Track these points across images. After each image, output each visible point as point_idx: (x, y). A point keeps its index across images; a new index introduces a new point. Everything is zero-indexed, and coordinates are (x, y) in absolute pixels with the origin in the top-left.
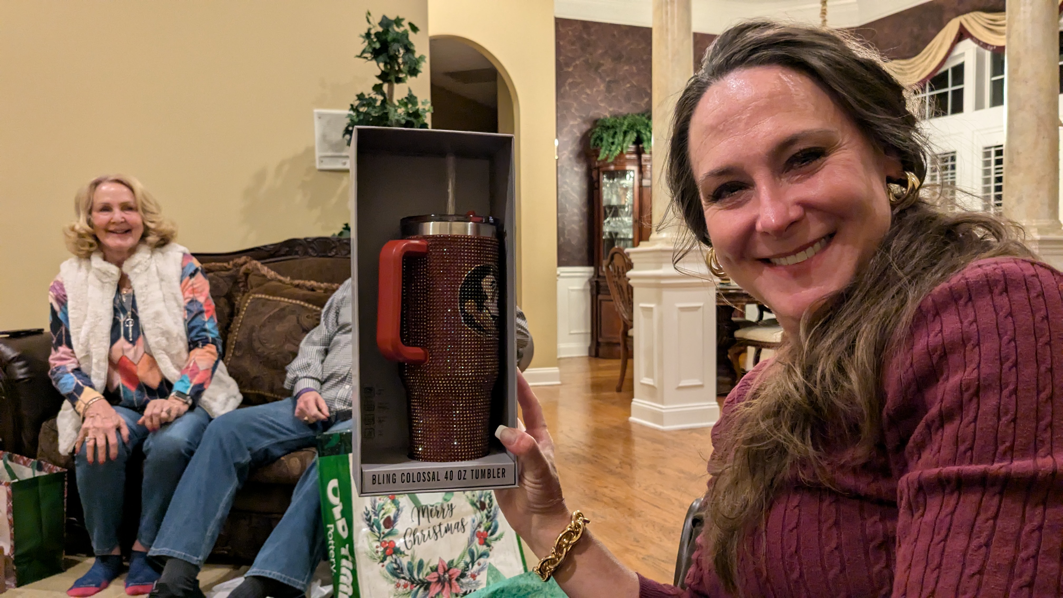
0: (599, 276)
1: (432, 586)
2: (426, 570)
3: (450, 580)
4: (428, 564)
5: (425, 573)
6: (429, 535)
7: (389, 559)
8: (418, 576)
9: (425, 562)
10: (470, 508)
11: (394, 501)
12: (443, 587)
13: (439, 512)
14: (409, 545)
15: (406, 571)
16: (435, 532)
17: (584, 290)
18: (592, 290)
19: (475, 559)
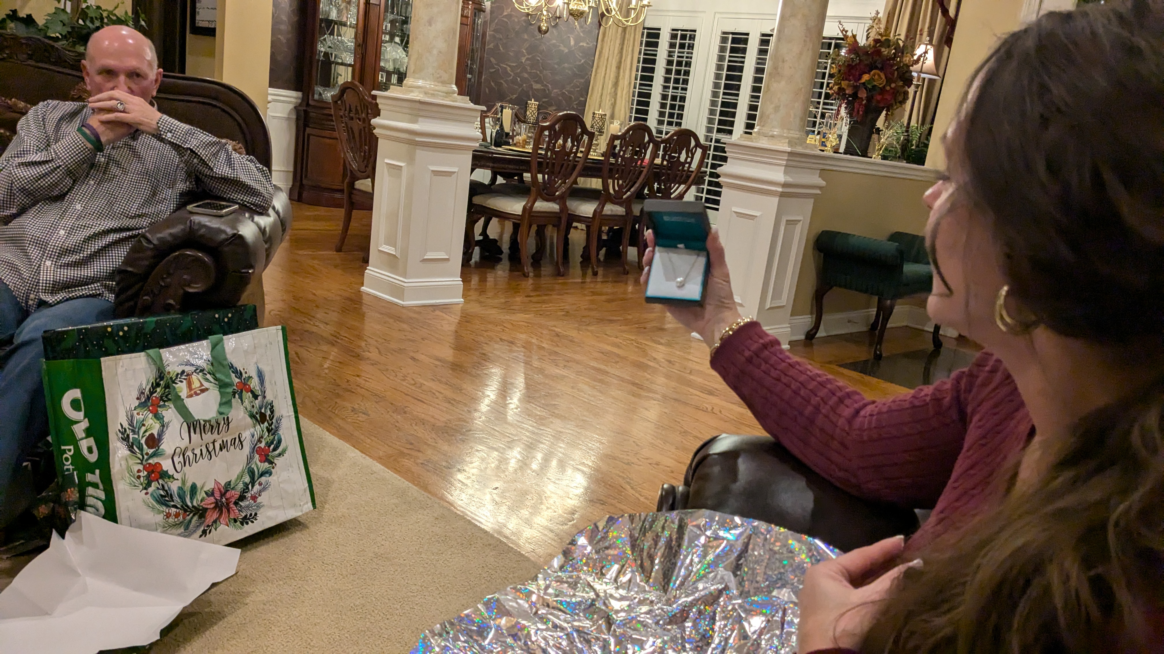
0: (308, 105)
1: (208, 513)
2: (201, 495)
3: (228, 504)
4: (202, 488)
5: (200, 499)
6: (201, 454)
7: (154, 485)
8: (192, 502)
9: (198, 485)
10: (249, 420)
11: (157, 417)
12: (221, 513)
13: (212, 426)
14: (178, 467)
15: (176, 498)
16: (208, 450)
19: (256, 479)
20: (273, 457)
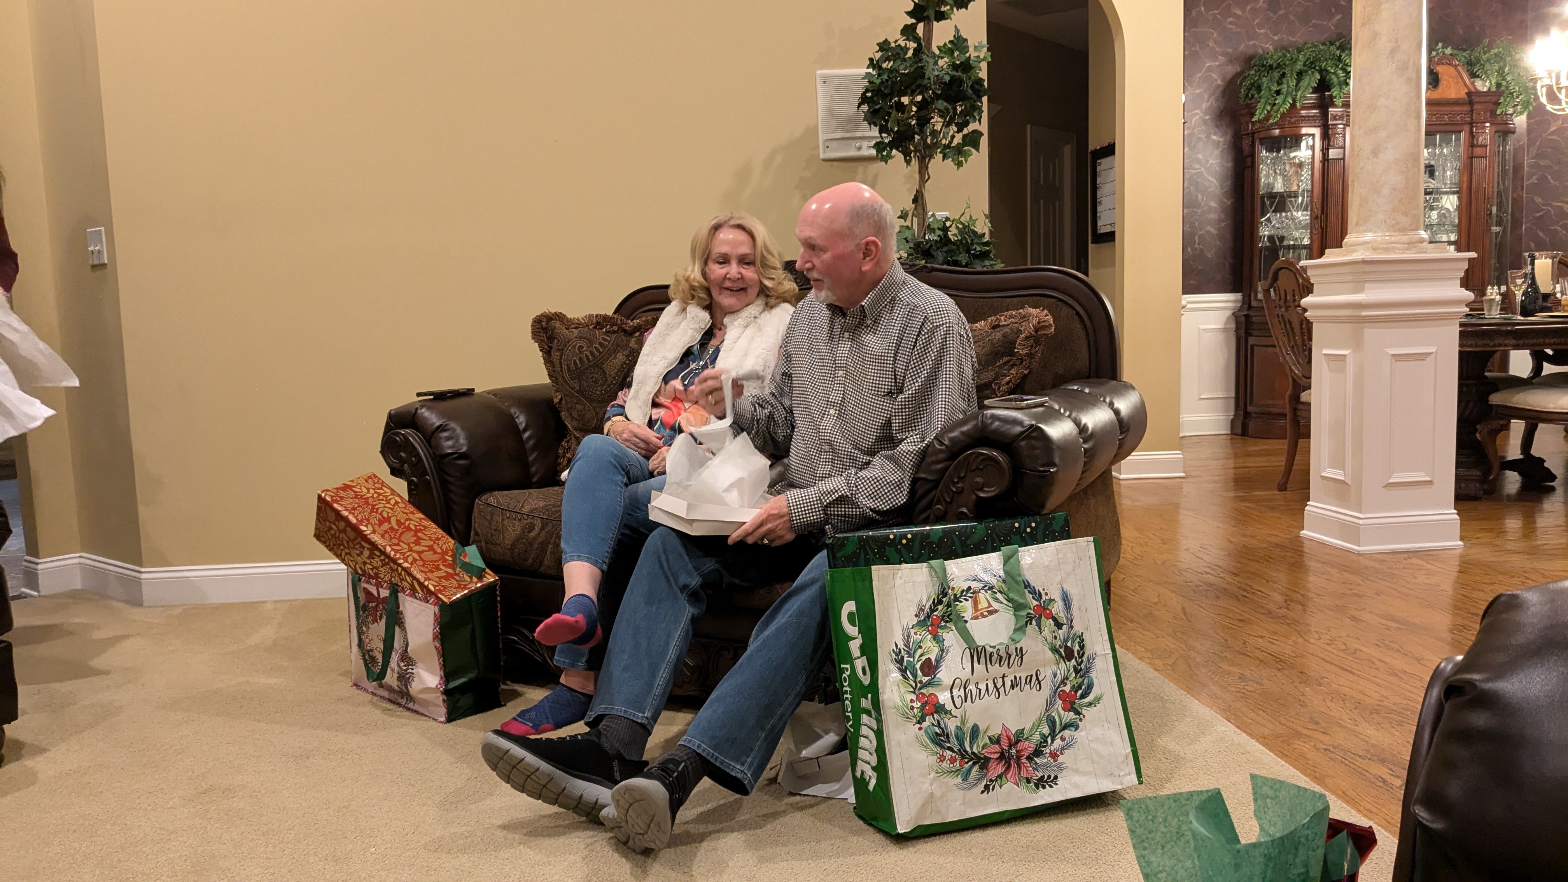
0: (1250, 307)
1: (992, 765)
2: (983, 740)
3: (1019, 758)
4: (986, 731)
5: (981, 744)
6: (987, 690)
7: (929, 720)
8: (971, 748)
9: (982, 728)
10: (1050, 655)
11: (936, 638)
12: (1008, 768)
13: (1003, 657)
14: (958, 702)
15: (953, 739)
16: (995, 686)
17: (1225, 330)
18: (1237, 329)
19: (1057, 730)
20: (1081, 706)
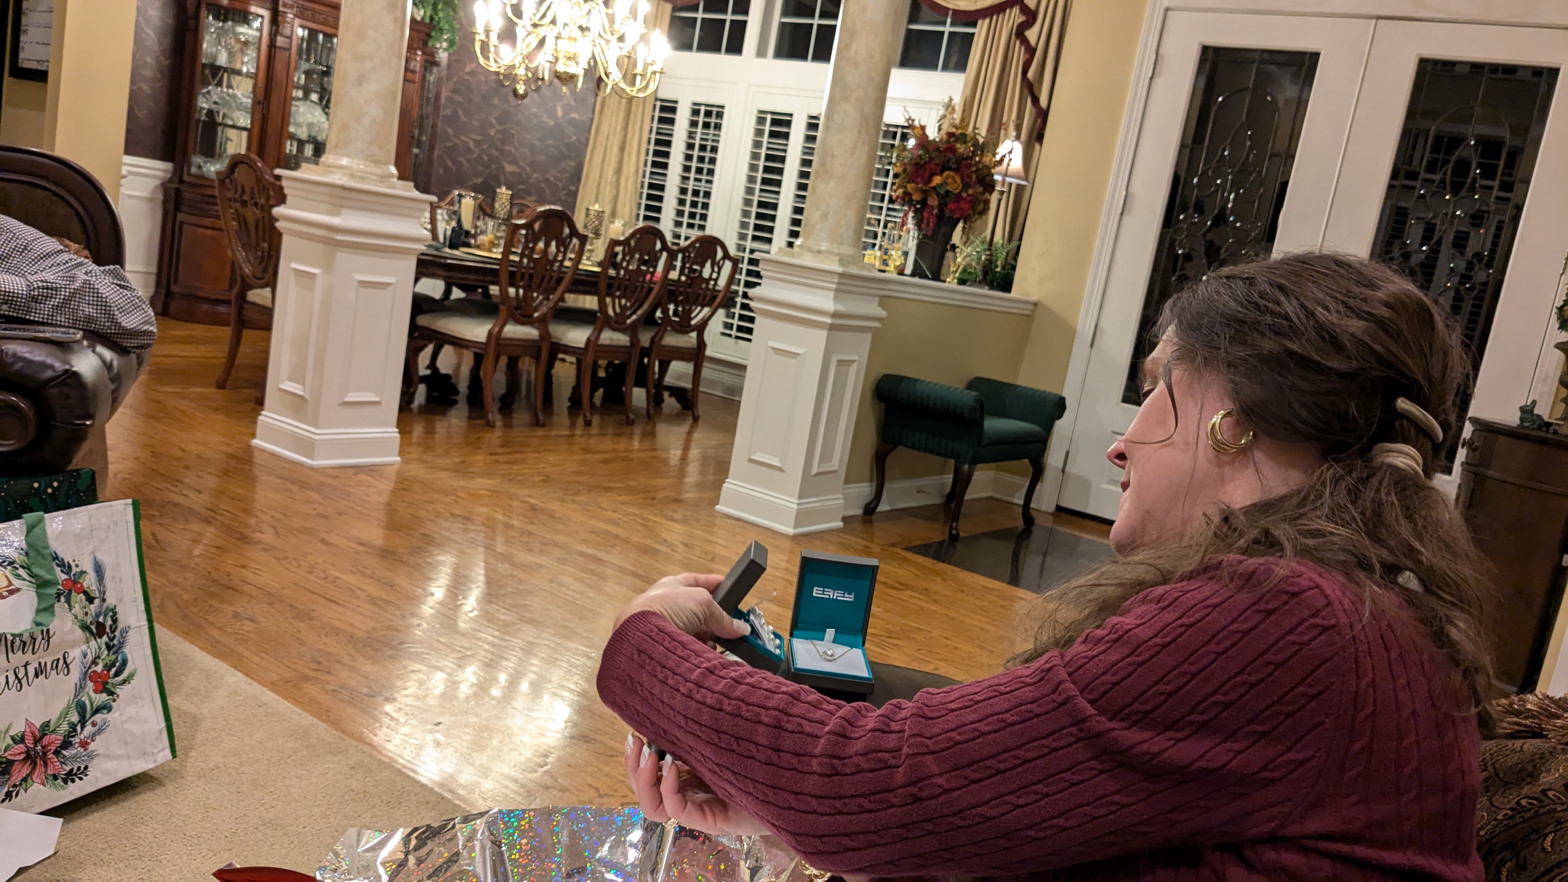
0: (181, 181)
1: (16, 768)
2: (5, 741)
3: (45, 753)
4: (7, 729)
6: (7, 683)
10: (79, 634)
12: (34, 768)
13: (27, 643)
16: (17, 677)
17: (151, 200)
18: (165, 202)
19: (88, 716)
20: (115, 685)
